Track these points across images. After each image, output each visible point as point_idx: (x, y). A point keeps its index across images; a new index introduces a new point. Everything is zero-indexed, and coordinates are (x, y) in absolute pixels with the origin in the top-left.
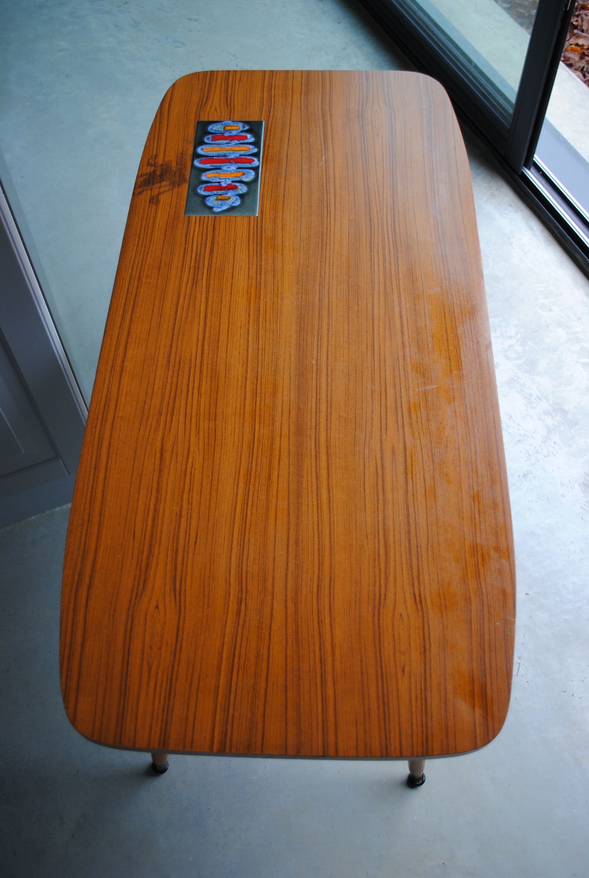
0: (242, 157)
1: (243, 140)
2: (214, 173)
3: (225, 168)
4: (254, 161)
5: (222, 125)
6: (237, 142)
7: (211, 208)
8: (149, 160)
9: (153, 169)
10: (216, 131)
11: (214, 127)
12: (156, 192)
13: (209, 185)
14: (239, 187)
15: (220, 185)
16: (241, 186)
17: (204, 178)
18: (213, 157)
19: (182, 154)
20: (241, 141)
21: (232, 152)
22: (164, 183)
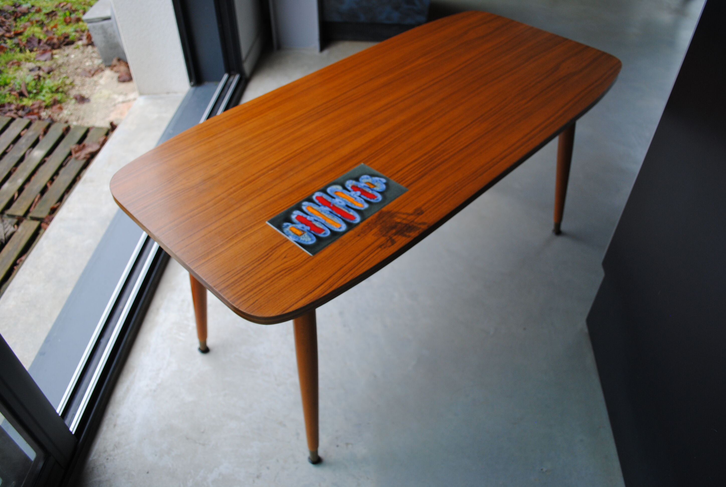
0: (320, 204)
1: (302, 217)
2: (355, 205)
3: (343, 204)
4: (317, 198)
5: (299, 239)
6: (309, 218)
7: (386, 184)
8: (389, 246)
9: (394, 238)
10: (310, 237)
11: (308, 242)
12: (412, 217)
13: (368, 199)
14: (350, 185)
15: (362, 194)
16: (348, 186)
17: (366, 206)
18: (340, 218)
19: (359, 235)
20: (305, 216)
21: (323, 213)
22: (399, 220)
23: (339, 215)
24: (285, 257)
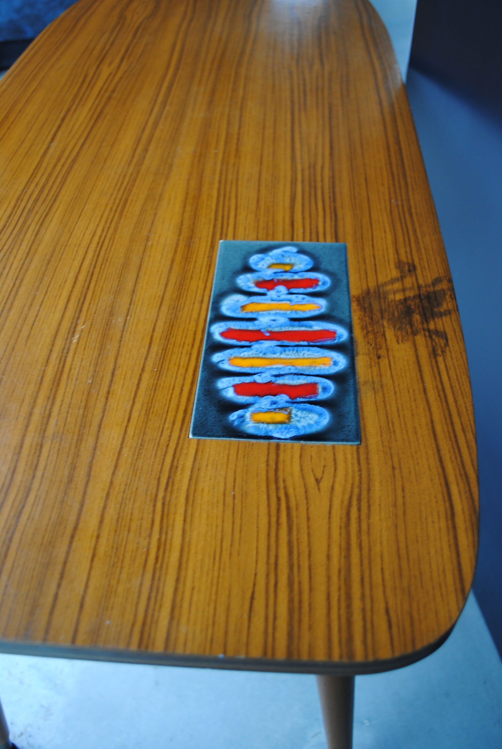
0: (247, 343)
1: (243, 384)
2: (304, 312)
3: (282, 320)
4: (222, 334)
5: (297, 428)
6: (258, 379)
7: (301, 251)
8: (447, 344)
9: (432, 326)
10: (311, 411)
11: (317, 423)
12: (408, 282)
13: (310, 290)
14: (252, 285)
15: (288, 289)
16: (249, 287)
17: (322, 302)
18: (310, 346)
19: (379, 357)
20: (247, 380)
21: (269, 356)
22: (399, 297)
23: (305, 343)
24: (318, 481)
